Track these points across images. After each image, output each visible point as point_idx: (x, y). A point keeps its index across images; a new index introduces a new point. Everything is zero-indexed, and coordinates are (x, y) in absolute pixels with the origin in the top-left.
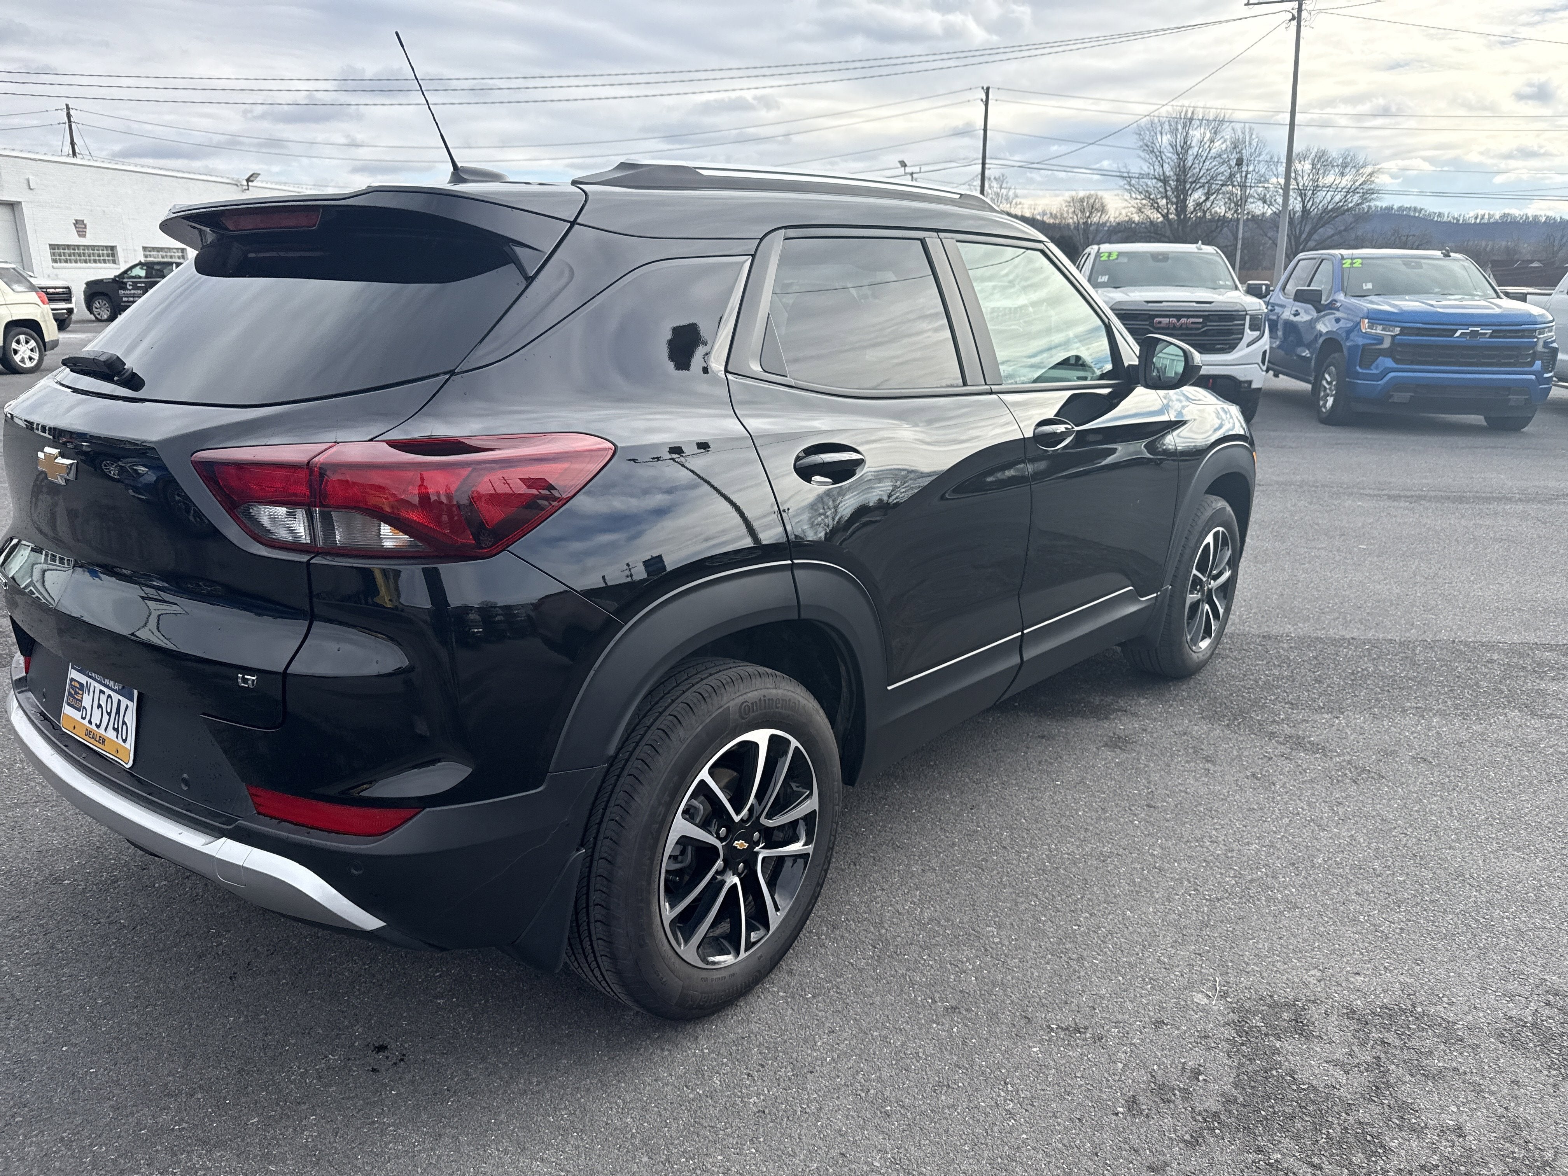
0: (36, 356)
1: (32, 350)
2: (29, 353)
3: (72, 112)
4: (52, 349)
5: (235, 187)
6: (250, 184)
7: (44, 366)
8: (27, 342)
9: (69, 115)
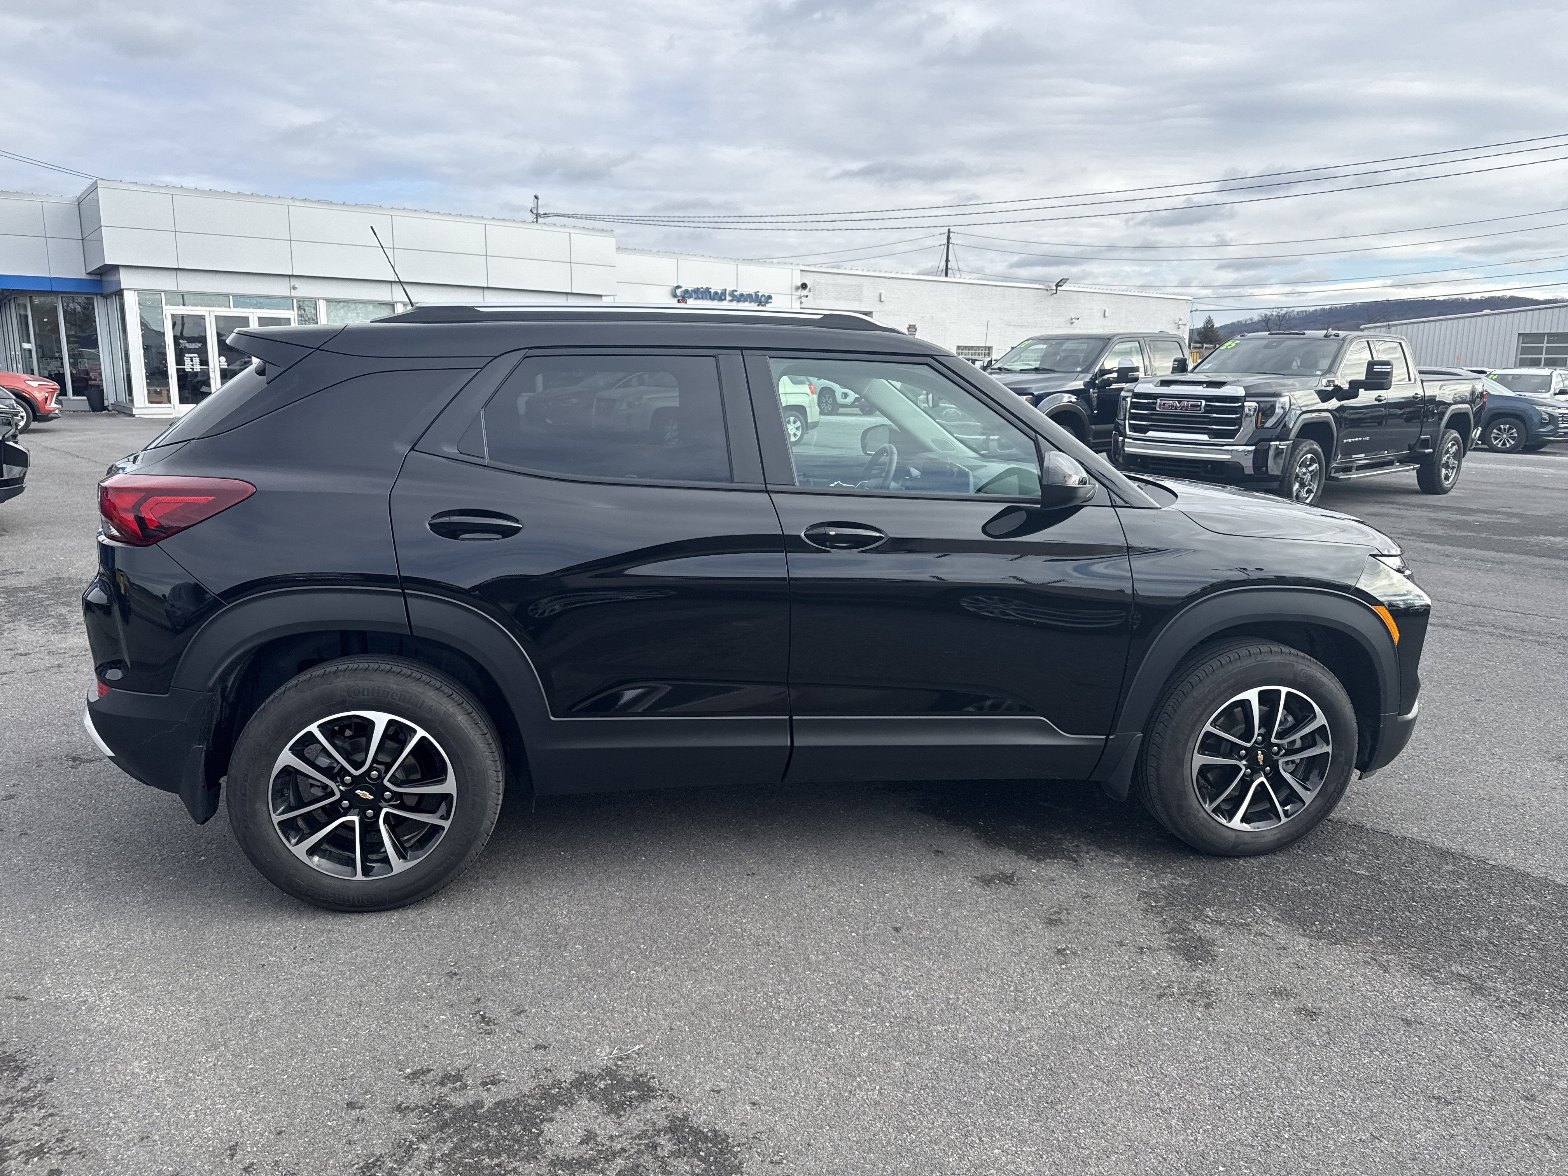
0: (799, 433)
1: (797, 429)
2: (794, 430)
3: (951, 235)
4: (813, 428)
5: (1045, 291)
6: (1059, 288)
7: (803, 441)
8: (795, 423)
9: (949, 238)
